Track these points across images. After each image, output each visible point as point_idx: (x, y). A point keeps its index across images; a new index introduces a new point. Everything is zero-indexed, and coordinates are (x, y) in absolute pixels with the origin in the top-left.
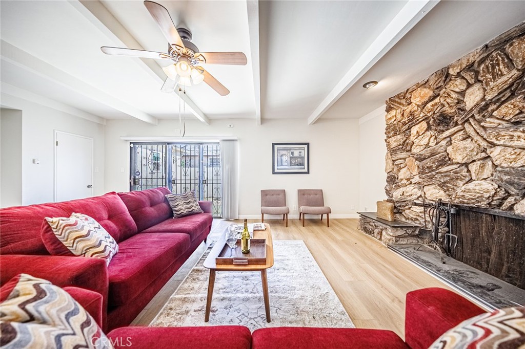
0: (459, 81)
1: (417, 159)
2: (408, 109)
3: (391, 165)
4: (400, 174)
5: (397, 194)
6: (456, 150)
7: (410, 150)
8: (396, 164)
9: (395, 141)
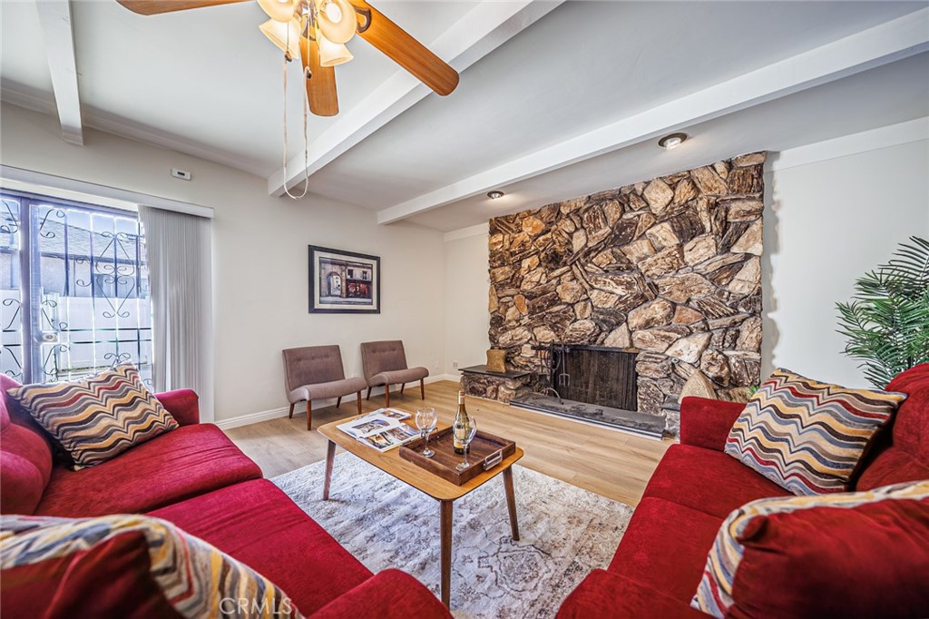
0: (568, 222)
1: (526, 297)
2: (520, 238)
3: (496, 303)
4: (508, 313)
5: (504, 339)
6: (566, 289)
7: (519, 287)
8: (502, 303)
9: (503, 273)
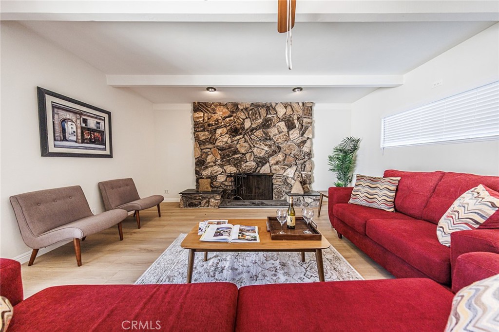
0: (242, 113)
1: (219, 149)
2: (215, 117)
3: (199, 152)
4: (208, 158)
5: (207, 173)
6: (241, 146)
7: (214, 144)
8: (204, 152)
9: (203, 135)
